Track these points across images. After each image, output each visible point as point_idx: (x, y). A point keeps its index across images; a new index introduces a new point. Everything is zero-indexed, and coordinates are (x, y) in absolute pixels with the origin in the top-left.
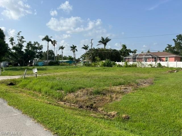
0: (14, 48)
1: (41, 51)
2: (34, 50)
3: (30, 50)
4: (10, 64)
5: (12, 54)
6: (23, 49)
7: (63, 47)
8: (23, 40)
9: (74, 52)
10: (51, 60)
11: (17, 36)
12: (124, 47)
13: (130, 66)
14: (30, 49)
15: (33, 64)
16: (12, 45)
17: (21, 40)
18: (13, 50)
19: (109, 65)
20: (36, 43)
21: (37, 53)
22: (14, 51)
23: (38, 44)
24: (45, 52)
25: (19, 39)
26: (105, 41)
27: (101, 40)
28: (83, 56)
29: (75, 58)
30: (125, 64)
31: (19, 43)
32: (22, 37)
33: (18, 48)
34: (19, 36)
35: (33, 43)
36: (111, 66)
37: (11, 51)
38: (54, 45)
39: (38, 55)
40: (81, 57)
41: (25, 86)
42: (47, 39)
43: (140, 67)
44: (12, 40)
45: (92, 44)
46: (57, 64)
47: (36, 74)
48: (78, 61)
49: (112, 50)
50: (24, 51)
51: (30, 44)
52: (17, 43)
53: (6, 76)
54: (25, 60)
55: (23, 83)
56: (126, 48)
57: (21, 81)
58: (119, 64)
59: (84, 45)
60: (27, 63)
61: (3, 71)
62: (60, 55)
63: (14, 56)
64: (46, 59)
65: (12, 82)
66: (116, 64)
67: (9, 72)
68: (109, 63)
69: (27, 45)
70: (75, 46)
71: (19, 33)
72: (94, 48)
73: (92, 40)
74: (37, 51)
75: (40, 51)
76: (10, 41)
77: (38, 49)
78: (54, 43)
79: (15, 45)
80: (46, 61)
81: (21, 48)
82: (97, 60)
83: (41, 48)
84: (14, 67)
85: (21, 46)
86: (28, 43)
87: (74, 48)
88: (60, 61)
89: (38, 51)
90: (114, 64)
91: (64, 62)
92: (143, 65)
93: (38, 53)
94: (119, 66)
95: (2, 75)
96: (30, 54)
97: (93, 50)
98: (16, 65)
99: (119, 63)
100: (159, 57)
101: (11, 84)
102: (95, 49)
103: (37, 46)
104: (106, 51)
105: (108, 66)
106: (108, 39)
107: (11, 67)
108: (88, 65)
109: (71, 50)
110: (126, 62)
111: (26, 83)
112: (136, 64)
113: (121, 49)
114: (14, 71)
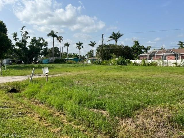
0: (18, 44)
1: (46, 47)
2: (39, 46)
3: (34, 47)
4: (13, 61)
5: (15, 51)
6: (27, 46)
7: (68, 44)
8: (27, 35)
9: (80, 49)
10: (56, 58)
11: (21, 32)
12: (137, 43)
13: (148, 65)
14: (34, 45)
15: (38, 62)
16: (16, 40)
17: (24, 36)
18: (17, 46)
19: (123, 63)
20: (40, 39)
21: (41, 50)
22: (18, 48)
23: (43, 41)
24: (50, 49)
25: (23, 34)
26: (116, 37)
27: (112, 36)
28: (88, 54)
29: (80, 55)
30: (142, 62)
31: (23, 39)
32: (26, 33)
33: (22, 45)
34: (23, 31)
35: (37, 39)
36: (125, 65)
37: (14, 47)
38: (60, 41)
39: (42, 52)
40: (87, 55)
41: (33, 95)
42: (52, 35)
43: (162, 65)
44: (15, 35)
45: (103, 39)
46: (63, 61)
47: (47, 75)
48: (83, 58)
49: (124, 46)
50: (28, 48)
51: (34, 40)
52: (21, 39)
53: (7, 77)
54: (29, 57)
55: (30, 90)
56: (138, 44)
57: (27, 85)
58: (135, 62)
59: (91, 42)
60: (31, 61)
61: (4, 69)
62: (64, 52)
63: (18, 53)
64: (52, 57)
65: (15, 86)
66: (132, 62)
67: (12, 71)
68: (123, 61)
69: (31, 41)
70: (81, 42)
71: (23, 28)
72: (104, 44)
73: (103, 35)
74: (41, 48)
75: (44, 48)
76: (14, 37)
77: (43, 46)
78: (60, 39)
79: (18, 41)
80: (51, 59)
81: (25, 44)
82: (112, 57)
83: (46, 44)
84: (17, 65)
85: (25, 42)
86: (33, 38)
87: (79, 45)
88: (66, 58)
89: (43, 48)
90: (129, 62)
91: (70, 60)
92: (166, 63)
93: (43, 50)
94: (135, 64)
95: (3, 75)
96: (35, 51)
97: (104, 46)
98: (20, 63)
99: (135, 60)
100: (181, 55)
101: (14, 91)
102: (106, 45)
103: (41, 42)
104: (118, 47)
105: (121, 64)
106: (120, 34)
107: (14, 64)
108: (99, 63)
109: (77, 47)
110: (144, 60)
111: (34, 89)
112: (156, 62)
113: (133, 46)
114: (17, 69)
